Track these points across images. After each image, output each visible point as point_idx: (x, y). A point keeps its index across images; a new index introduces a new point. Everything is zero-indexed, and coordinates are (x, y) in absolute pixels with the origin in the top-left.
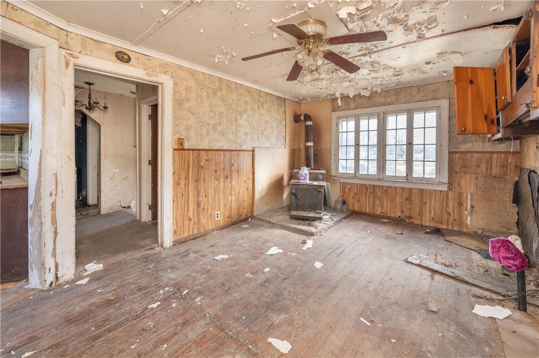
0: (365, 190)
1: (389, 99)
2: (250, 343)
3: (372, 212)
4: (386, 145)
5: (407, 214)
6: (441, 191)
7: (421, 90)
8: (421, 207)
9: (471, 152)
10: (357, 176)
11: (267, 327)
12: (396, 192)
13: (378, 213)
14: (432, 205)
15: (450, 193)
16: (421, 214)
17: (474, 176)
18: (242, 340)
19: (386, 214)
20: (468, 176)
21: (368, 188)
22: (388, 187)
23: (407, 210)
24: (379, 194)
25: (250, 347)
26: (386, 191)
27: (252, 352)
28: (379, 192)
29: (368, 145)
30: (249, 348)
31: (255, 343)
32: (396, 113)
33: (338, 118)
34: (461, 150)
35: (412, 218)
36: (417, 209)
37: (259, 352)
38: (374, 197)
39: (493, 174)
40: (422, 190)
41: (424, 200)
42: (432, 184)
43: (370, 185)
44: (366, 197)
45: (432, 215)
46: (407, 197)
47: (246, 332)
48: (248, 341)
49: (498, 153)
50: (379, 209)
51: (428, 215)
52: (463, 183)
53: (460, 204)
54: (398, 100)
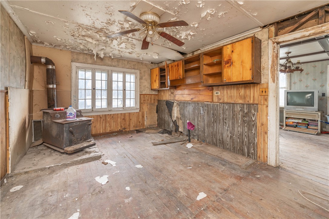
0: (99, 119)
1: (114, 63)
2: (200, 209)
3: (104, 132)
4: (112, 90)
5: (123, 127)
6: (137, 112)
7: (129, 63)
8: (129, 122)
9: (146, 94)
10: (94, 110)
11: (189, 199)
12: (118, 117)
13: (108, 131)
14: (134, 120)
15: (140, 112)
16: (129, 125)
17: (147, 104)
18: (197, 213)
19: (113, 130)
20: (145, 104)
21: (102, 117)
22: (114, 114)
23: (123, 125)
24: (108, 120)
25: (202, 209)
26: (113, 117)
27: (206, 208)
28: (108, 118)
29: (101, 90)
30: (204, 210)
31: (200, 207)
32: (118, 72)
33: (78, 68)
34: (143, 93)
35: (126, 129)
36: (128, 123)
37: (206, 206)
38: (106, 122)
39: (152, 103)
40: (130, 113)
41: (131, 117)
42: (134, 110)
43: (103, 115)
44: (100, 123)
45: (134, 125)
46: (123, 118)
47: (191, 209)
48: (198, 210)
49: (153, 95)
50: (109, 129)
51: (132, 125)
52: (144, 108)
53: (143, 117)
54: (118, 65)
